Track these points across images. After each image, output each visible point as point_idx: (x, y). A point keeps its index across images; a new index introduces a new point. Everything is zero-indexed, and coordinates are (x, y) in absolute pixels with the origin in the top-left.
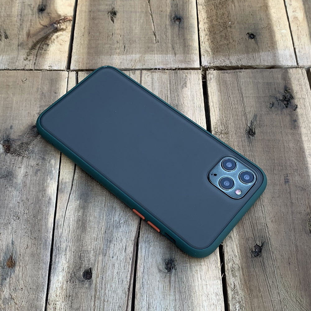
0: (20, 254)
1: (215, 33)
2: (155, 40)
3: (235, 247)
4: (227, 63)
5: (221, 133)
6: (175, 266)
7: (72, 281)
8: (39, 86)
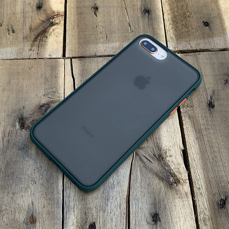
0: (39, 213)
1: (177, 22)
2: (131, 30)
3: (205, 201)
4: (188, 48)
5: (188, 106)
6: (159, 218)
8: (43, 72)
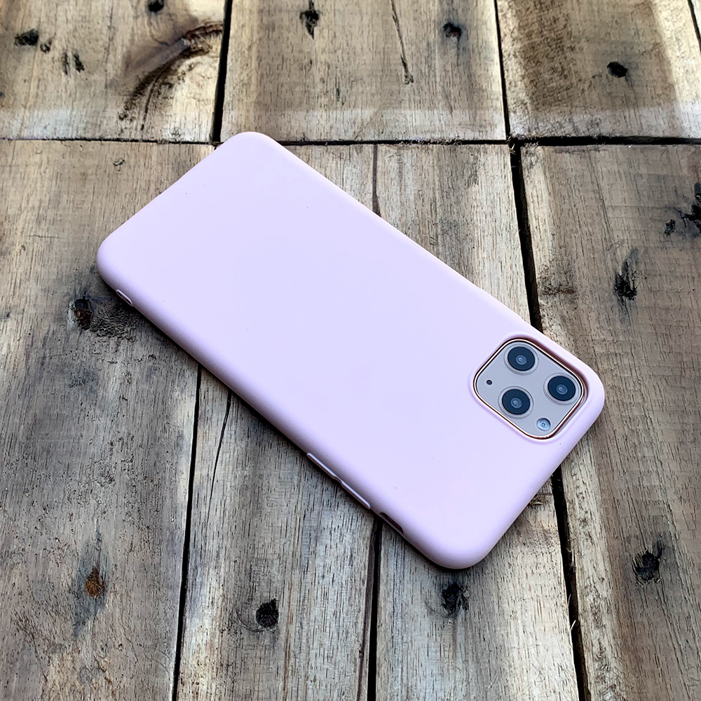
0: (116, 565)
2: (406, 77)
3: (600, 557)
4: (568, 131)
5: (559, 291)
6: (464, 600)
7: (232, 630)
